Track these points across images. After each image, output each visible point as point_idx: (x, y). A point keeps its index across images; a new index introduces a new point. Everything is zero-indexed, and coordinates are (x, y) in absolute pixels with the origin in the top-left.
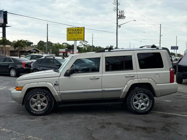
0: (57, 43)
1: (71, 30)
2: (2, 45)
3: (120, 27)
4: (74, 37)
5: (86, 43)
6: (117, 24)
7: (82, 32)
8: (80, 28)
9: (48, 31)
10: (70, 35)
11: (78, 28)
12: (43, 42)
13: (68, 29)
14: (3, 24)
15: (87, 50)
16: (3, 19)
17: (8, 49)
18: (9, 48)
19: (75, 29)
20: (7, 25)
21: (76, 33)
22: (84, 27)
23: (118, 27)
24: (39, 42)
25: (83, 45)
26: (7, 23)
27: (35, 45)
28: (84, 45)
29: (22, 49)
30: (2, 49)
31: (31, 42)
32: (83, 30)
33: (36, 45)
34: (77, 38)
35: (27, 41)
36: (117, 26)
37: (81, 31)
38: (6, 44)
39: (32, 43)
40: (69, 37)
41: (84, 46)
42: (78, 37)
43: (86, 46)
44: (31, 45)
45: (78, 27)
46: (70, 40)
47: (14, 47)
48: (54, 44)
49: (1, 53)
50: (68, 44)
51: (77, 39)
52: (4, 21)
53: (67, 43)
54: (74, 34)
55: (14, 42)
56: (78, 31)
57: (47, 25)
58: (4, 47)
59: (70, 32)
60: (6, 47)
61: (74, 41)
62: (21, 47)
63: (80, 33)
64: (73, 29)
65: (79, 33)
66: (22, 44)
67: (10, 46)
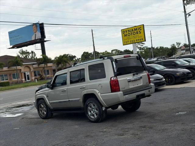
0: (104, 52)
1: (126, 31)
2: (44, 64)
3: (190, 15)
4: (131, 40)
5: (142, 46)
6: (185, 11)
7: (142, 31)
8: (138, 27)
9: (94, 39)
10: (126, 37)
11: (135, 28)
12: (87, 53)
13: (122, 31)
14: (40, 39)
15: (144, 54)
16: (40, 33)
17: (50, 68)
18: (51, 66)
19: (132, 29)
20: (45, 40)
21: (134, 33)
22: (143, 25)
23: (188, 16)
24: (82, 54)
25: (138, 48)
26: (45, 38)
27: (78, 59)
28: (140, 48)
29: (66, 65)
30: (44, 69)
31: (73, 55)
32: (142, 28)
33: (80, 59)
34: (135, 39)
35: (69, 55)
36: (186, 15)
37: (139, 30)
38: (48, 63)
39: (75, 57)
40: (125, 41)
41: (140, 50)
42: (137, 39)
43: (142, 49)
44: (74, 59)
45: (135, 26)
46: (127, 43)
47: (57, 64)
48: (101, 53)
49: (44, 73)
50: (119, 51)
51: (136, 42)
52: (41, 35)
53: (117, 50)
54: (131, 36)
55: (55, 58)
56: (136, 32)
57: (92, 30)
58: (46, 66)
59: (125, 34)
60: (48, 66)
61: (132, 44)
62: (64, 63)
63: (139, 33)
64: (129, 29)
65: (137, 33)
66: (65, 59)
67: (52, 64)
